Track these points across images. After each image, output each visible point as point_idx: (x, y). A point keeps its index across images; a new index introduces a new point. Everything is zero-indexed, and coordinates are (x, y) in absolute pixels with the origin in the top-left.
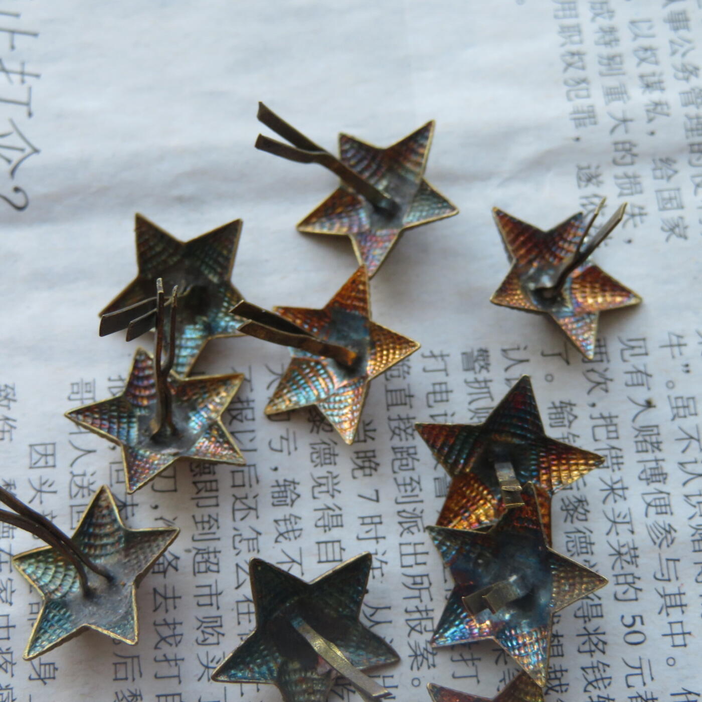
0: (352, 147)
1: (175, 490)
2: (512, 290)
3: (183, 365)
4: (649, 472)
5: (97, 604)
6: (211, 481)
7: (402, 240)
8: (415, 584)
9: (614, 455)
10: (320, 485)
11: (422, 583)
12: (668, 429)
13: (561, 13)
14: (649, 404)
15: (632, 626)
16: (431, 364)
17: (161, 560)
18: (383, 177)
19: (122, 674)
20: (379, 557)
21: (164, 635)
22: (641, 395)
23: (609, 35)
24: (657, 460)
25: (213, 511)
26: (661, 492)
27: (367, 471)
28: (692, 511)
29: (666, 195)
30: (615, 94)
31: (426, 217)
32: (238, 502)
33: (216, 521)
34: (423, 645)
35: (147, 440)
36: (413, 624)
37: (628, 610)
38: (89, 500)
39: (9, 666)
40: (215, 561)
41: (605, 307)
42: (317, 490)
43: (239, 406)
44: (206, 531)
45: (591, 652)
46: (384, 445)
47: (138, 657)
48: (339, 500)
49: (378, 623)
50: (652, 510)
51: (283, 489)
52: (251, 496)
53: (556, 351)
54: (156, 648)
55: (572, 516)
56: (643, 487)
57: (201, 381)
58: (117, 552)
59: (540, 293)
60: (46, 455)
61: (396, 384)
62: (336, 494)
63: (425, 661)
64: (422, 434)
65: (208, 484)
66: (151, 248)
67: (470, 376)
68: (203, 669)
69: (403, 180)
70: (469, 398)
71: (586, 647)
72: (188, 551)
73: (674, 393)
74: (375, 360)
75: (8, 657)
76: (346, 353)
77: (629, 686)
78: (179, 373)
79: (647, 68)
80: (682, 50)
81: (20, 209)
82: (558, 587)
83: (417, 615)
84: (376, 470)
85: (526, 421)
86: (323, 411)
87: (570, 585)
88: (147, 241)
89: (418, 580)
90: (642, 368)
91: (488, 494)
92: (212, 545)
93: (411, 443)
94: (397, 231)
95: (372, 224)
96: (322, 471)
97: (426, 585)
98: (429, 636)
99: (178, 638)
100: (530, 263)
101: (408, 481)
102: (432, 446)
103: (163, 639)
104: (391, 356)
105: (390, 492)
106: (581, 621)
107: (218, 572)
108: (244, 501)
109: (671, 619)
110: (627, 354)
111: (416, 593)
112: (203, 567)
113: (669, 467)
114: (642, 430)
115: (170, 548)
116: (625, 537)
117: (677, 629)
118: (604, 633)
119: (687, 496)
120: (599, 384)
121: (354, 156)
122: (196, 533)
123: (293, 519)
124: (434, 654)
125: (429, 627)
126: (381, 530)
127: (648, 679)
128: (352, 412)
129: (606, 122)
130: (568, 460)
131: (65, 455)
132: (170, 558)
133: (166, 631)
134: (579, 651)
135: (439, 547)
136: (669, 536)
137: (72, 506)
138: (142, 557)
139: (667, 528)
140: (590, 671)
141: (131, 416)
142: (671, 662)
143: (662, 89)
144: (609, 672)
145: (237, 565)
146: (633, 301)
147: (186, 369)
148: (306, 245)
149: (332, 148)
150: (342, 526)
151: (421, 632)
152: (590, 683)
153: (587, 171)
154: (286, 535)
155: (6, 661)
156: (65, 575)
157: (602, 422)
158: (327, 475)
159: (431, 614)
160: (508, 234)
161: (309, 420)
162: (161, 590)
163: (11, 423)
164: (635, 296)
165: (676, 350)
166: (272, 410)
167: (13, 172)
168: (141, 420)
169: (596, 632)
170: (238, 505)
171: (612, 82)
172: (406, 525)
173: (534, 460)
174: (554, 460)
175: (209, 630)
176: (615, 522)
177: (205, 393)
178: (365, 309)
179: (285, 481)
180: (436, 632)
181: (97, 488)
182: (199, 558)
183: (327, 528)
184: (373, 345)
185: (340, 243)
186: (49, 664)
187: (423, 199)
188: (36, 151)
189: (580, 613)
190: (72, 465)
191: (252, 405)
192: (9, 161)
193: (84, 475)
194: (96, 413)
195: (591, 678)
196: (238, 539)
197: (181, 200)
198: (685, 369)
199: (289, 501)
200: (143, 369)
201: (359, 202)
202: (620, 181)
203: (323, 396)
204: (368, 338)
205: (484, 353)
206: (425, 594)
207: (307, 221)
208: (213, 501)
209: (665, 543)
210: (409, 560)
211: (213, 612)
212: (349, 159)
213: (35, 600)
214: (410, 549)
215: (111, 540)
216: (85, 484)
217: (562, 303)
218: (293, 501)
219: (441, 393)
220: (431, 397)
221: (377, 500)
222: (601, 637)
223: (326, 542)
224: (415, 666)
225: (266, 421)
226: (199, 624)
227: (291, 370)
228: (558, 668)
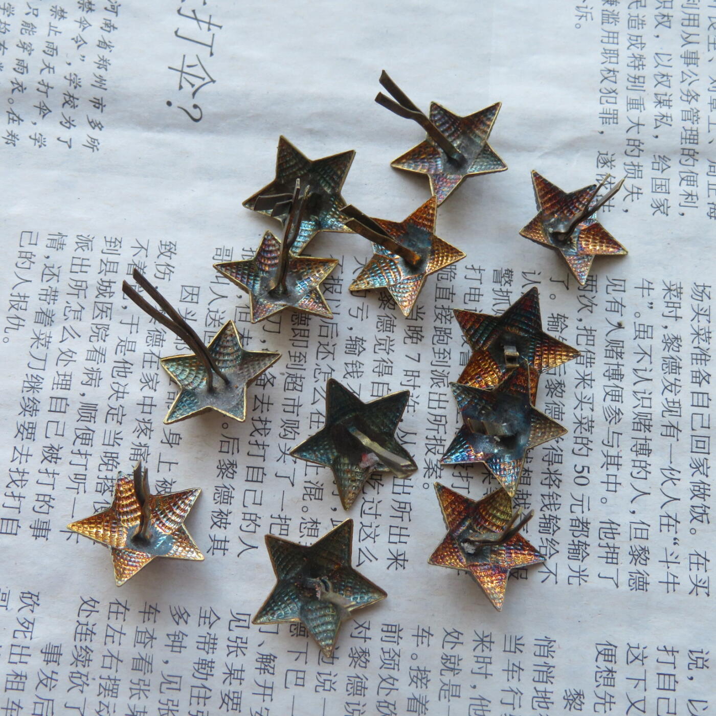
0: (439, 113)
1: (279, 332)
2: (536, 229)
3: (297, 247)
4: (611, 372)
5: (216, 398)
6: (305, 330)
7: (464, 184)
8: (435, 420)
9: (589, 356)
10: (380, 344)
11: (441, 421)
12: (630, 345)
13: (606, 40)
14: (620, 326)
15: (581, 473)
16: (471, 274)
17: (263, 377)
18: (458, 137)
19: (225, 449)
20: (414, 399)
21: (258, 428)
22: (615, 318)
23: (638, 62)
24: (618, 365)
25: (303, 350)
26: (617, 387)
27: (415, 340)
28: (637, 402)
29: (658, 182)
30: (635, 104)
31: (485, 169)
32: (322, 346)
33: (305, 357)
34: (434, 462)
35: (266, 293)
36: (430, 447)
37: (581, 462)
38: (219, 330)
39: (148, 432)
40: (300, 384)
41: (600, 253)
42: (377, 347)
43: (332, 282)
44: (297, 363)
45: (550, 485)
46: (429, 324)
47: (238, 439)
48: (392, 356)
49: (406, 443)
50: (609, 398)
51: (354, 343)
52: (331, 345)
53: (560, 279)
54: (251, 435)
55: (552, 393)
56: (606, 381)
57: (308, 260)
58: (234, 366)
59: (555, 235)
60: (193, 294)
61: (444, 284)
62: (390, 352)
63: (434, 473)
64: (457, 317)
65: (303, 332)
66: (287, 162)
67: (497, 287)
68: (281, 454)
69: (472, 142)
70: (494, 302)
71: (547, 482)
72: (283, 374)
73: (638, 321)
74: (433, 263)
75: (148, 425)
76: (413, 256)
77: (572, 512)
78: (294, 252)
79: (661, 89)
80: (689, 80)
81: (196, 120)
82: (534, 434)
83: (434, 442)
84: (421, 340)
85: (531, 320)
86: (391, 292)
87: (542, 433)
88: (285, 156)
89: (438, 418)
90: (619, 300)
91: (496, 368)
92: (299, 373)
93: (448, 325)
94: (461, 177)
95: (444, 170)
96: (383, 335)
97: (444, 422)
98: (440, 457)
99: (267, 431)
100: (553, 214)
101: (442, 351)
102: (463, 327)
103: (257, 430)
104: (444, 261)
105: (428, 356)
106: (547, 463)
107: (301, 391)
108: (326, 347)
109: (609, 473)
110: (610, 288)
111: (436, 427)
112: (291, 386)
113: (626, 371)
114: (611, 342)
115: (269, 370)
116: (587, 413)
117: (612, 479)
118: (561, 474)
119: (635, 392)
120: (587, 306)
121: (439, 120)
122: (290, 363)
123: (358, 364)
124: (441, 470)
125: (441, 451)
126: (418, 381)
127: (586, 509)
128: (411, 296)
129: (624, 123)
130: (555, 351)
131: (205, 296)
132: (269, 377)
133: (259, 425)
134: (541, 483)
135: (456, 397)
136: (617, 416)
137: (206, 332)
138: (252, 371)
139: (617, 411)
140: (547, 498)
141: (256, 276)
142: (604, 501)
143: (670, 106)
144: (559, 501)
145: (315, 389)
146: (621, 253)
147: (298, 251)
148: (395, 177)
149: (426, 111)
150: (391, 374)
151: (435, 454)
152: (546, 506)
153: (605, 156)
154: (352, 374)
155: (147, 428)
156: (196, 377)
157: (584, 332)
158: (386, 338)
159: (443, 443)
160: (540, 190)
161: (379, 299)
162: (260, 397)
163: (170, 268)
164: (623, 249)
165: (646, 291)
166: (354, 288)
167: (194, 94)
168: (263, 279)
169: (555, 473)
170: (321, 349)
171: (634, 95)
172: (436, 381)
173: (531, 349)
174: (545, 350)
175: (290, 429)
176: (581, 401)
177: (310, 269)
178: (431, 227)
179: (356, 338)
180: (445, 455)
181: (225, 322)
182: (289, 380)
183: (380, 374)
184: (433, 253)
185: (421, 180)
186: (176, 434)
187: (484, 157)
188: (213, 81)
189: (546, 458)
190: (209, 304)
191: (341, 282)
192: (193, 86)
193: (217, 312)
194: (234, 268)
195: (547, 502)
196: (318, 371)
197: (311, 132)
198: (650, 306)
199: (357, 352)
200: (269, 246)
201: (438, 153)
202: (627, 167)
203: (392, 283)
204: (430, 248)
205: (509, 272)
206: (441, 429)
207: (398, 161)
208: (304, 344)
209: (613, 421)
210: (435, 404)
211: (293, 417)
212: (436, 122)
213: (172, 390)
214: (436, 397)
215: (231, 358)
216: (217, 318)
217: (571, 245)
218: (360, 352)
219: (475, 294)
220: (468, 297)
221: (419, 361)
222: (558, 476)
223: (379, 383)
224: (427, 475)
225: (350, 295)
226: (283, 424)
227: (372, 262)
228: (525, 492)
